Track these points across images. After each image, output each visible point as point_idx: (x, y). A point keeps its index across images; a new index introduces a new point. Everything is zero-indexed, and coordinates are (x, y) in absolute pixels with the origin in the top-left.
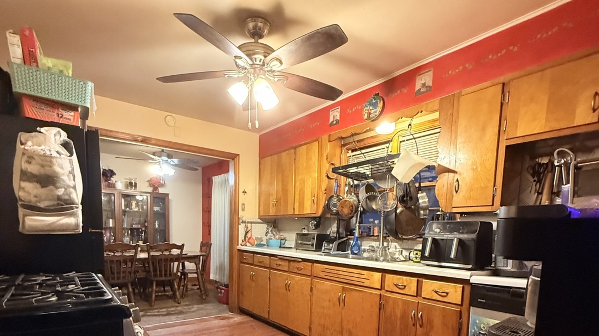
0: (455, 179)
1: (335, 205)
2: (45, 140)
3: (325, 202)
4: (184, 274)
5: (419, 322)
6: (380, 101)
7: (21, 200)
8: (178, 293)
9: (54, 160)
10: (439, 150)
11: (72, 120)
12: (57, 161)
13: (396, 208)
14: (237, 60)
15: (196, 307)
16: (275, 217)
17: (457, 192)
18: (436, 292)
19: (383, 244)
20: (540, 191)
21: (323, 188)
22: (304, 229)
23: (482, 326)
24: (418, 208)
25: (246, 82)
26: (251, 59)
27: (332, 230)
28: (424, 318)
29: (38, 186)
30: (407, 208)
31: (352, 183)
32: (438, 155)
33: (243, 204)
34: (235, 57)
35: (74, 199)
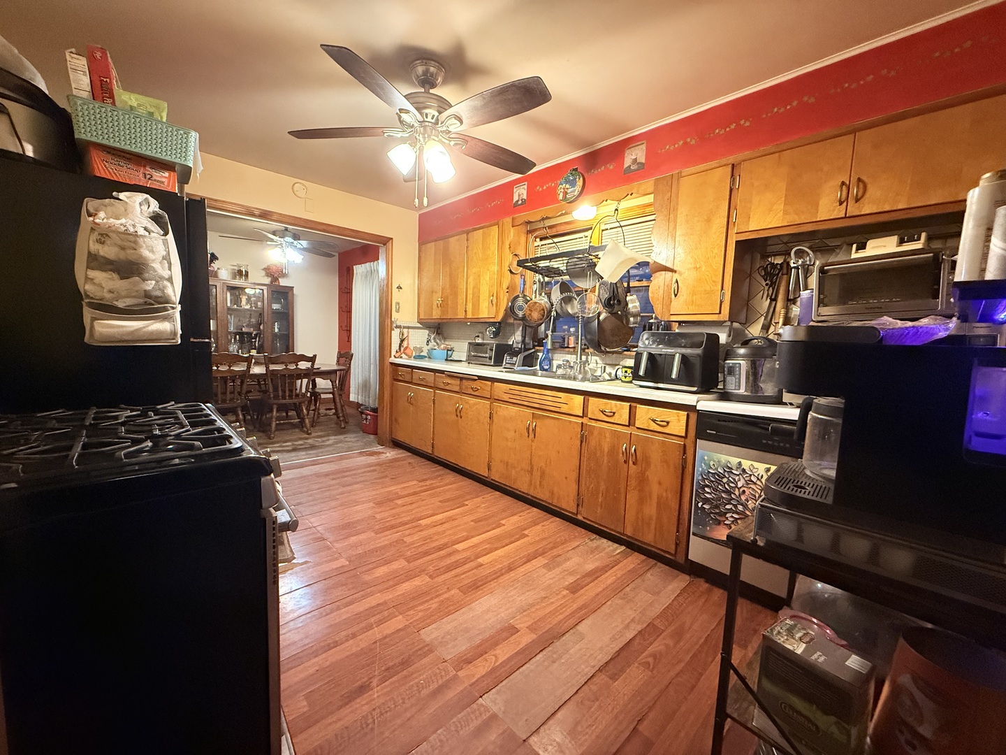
0: (674, 280)
1: (521, 308)
2: (126, 210)
3: (508, 304)
4: (315, 395)
5: (632, 458)
6: (579, 179)
7: (88, 296)
8: (307, 421)
9: (141, 240)
10: (654, 243)
11: (166, 183)
12: (144, 242)
13: (599, 314)
14: (403, 115)
15: (332, 439)
16: (440, 321)
17: (676, 295)
18: (654, 421)
19: (581, 359)
20: (773, 297)
21: (505, 286)
22: (478, 336)
23: (712, 463)
24: (626, 314)
25: (413, 145)
26: (421, 114)
27: (516, 338)
28: (637, 454)
29: (115, 276)
30: (613, 314)
31: (542, 280)
32: (653, 248)
33: (398, 304)
34: (401, 110)
35: (168, 295)
